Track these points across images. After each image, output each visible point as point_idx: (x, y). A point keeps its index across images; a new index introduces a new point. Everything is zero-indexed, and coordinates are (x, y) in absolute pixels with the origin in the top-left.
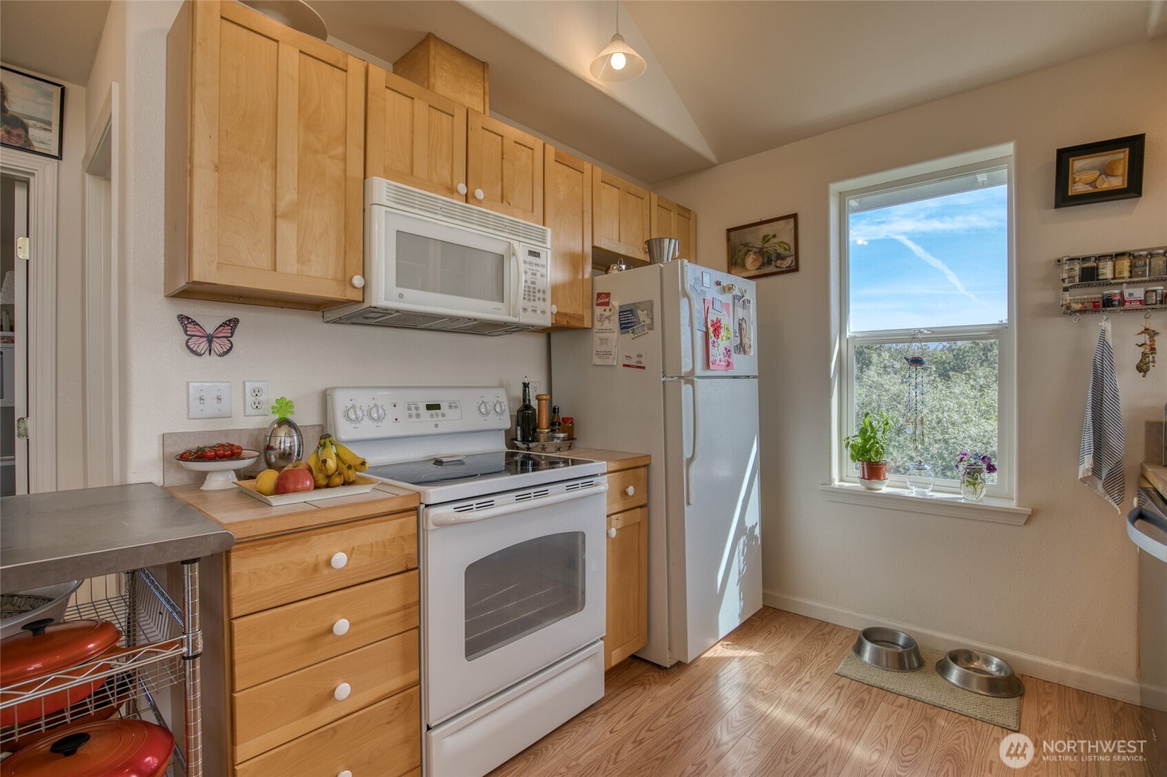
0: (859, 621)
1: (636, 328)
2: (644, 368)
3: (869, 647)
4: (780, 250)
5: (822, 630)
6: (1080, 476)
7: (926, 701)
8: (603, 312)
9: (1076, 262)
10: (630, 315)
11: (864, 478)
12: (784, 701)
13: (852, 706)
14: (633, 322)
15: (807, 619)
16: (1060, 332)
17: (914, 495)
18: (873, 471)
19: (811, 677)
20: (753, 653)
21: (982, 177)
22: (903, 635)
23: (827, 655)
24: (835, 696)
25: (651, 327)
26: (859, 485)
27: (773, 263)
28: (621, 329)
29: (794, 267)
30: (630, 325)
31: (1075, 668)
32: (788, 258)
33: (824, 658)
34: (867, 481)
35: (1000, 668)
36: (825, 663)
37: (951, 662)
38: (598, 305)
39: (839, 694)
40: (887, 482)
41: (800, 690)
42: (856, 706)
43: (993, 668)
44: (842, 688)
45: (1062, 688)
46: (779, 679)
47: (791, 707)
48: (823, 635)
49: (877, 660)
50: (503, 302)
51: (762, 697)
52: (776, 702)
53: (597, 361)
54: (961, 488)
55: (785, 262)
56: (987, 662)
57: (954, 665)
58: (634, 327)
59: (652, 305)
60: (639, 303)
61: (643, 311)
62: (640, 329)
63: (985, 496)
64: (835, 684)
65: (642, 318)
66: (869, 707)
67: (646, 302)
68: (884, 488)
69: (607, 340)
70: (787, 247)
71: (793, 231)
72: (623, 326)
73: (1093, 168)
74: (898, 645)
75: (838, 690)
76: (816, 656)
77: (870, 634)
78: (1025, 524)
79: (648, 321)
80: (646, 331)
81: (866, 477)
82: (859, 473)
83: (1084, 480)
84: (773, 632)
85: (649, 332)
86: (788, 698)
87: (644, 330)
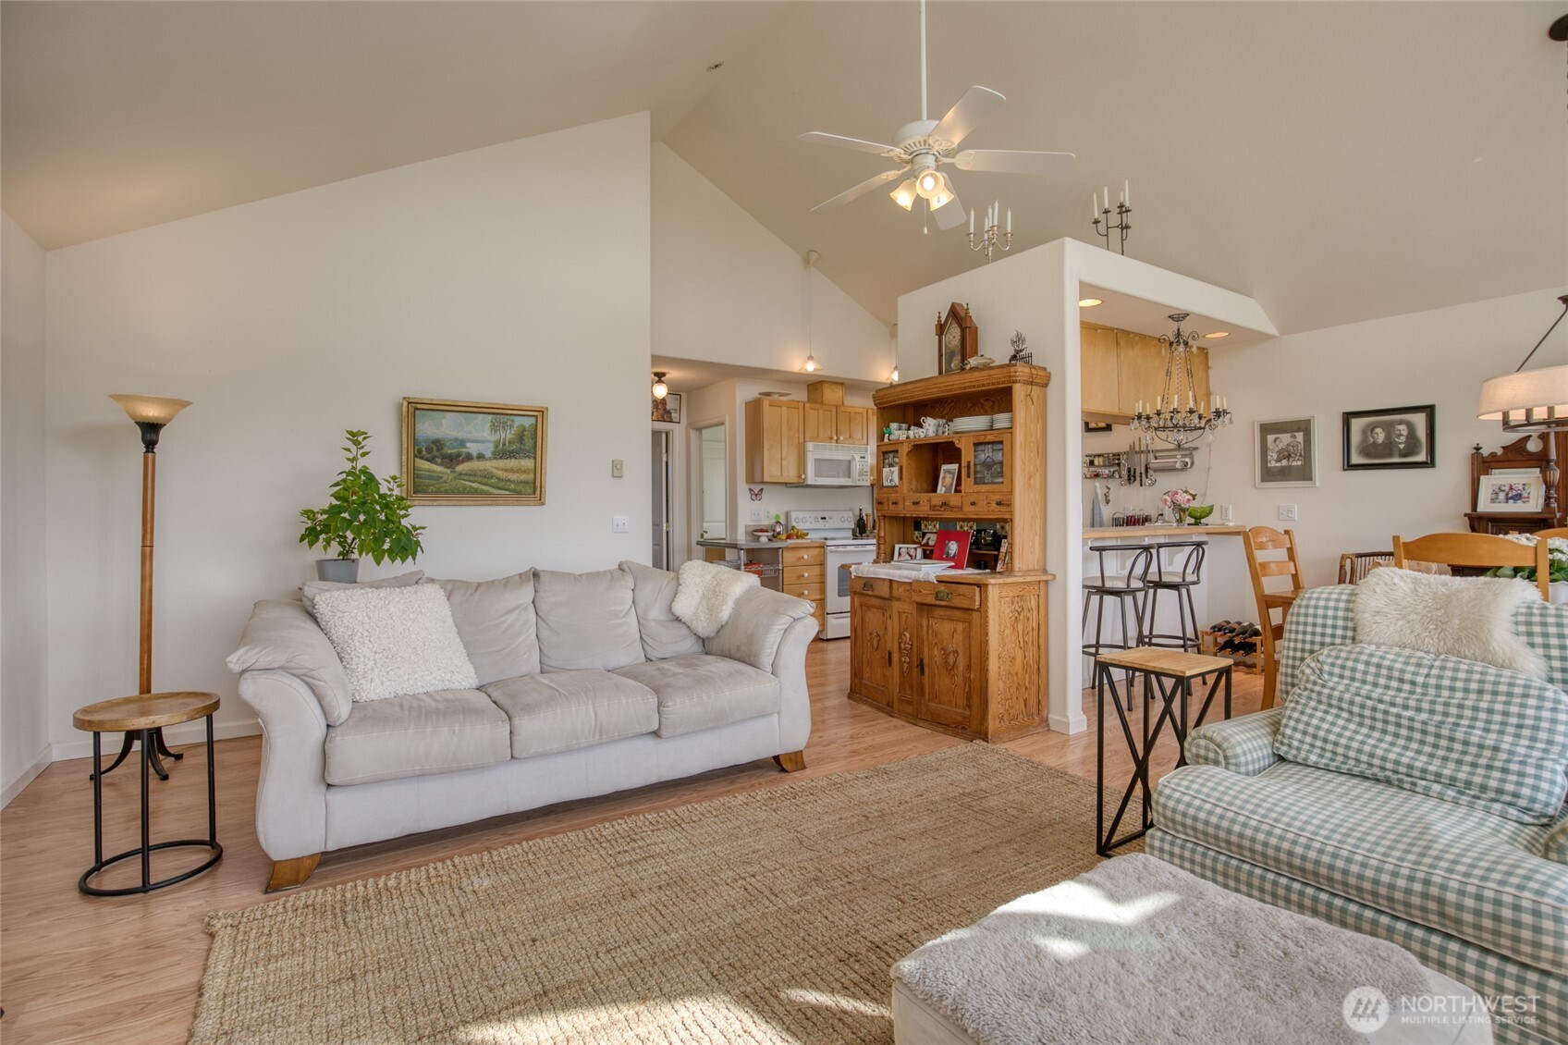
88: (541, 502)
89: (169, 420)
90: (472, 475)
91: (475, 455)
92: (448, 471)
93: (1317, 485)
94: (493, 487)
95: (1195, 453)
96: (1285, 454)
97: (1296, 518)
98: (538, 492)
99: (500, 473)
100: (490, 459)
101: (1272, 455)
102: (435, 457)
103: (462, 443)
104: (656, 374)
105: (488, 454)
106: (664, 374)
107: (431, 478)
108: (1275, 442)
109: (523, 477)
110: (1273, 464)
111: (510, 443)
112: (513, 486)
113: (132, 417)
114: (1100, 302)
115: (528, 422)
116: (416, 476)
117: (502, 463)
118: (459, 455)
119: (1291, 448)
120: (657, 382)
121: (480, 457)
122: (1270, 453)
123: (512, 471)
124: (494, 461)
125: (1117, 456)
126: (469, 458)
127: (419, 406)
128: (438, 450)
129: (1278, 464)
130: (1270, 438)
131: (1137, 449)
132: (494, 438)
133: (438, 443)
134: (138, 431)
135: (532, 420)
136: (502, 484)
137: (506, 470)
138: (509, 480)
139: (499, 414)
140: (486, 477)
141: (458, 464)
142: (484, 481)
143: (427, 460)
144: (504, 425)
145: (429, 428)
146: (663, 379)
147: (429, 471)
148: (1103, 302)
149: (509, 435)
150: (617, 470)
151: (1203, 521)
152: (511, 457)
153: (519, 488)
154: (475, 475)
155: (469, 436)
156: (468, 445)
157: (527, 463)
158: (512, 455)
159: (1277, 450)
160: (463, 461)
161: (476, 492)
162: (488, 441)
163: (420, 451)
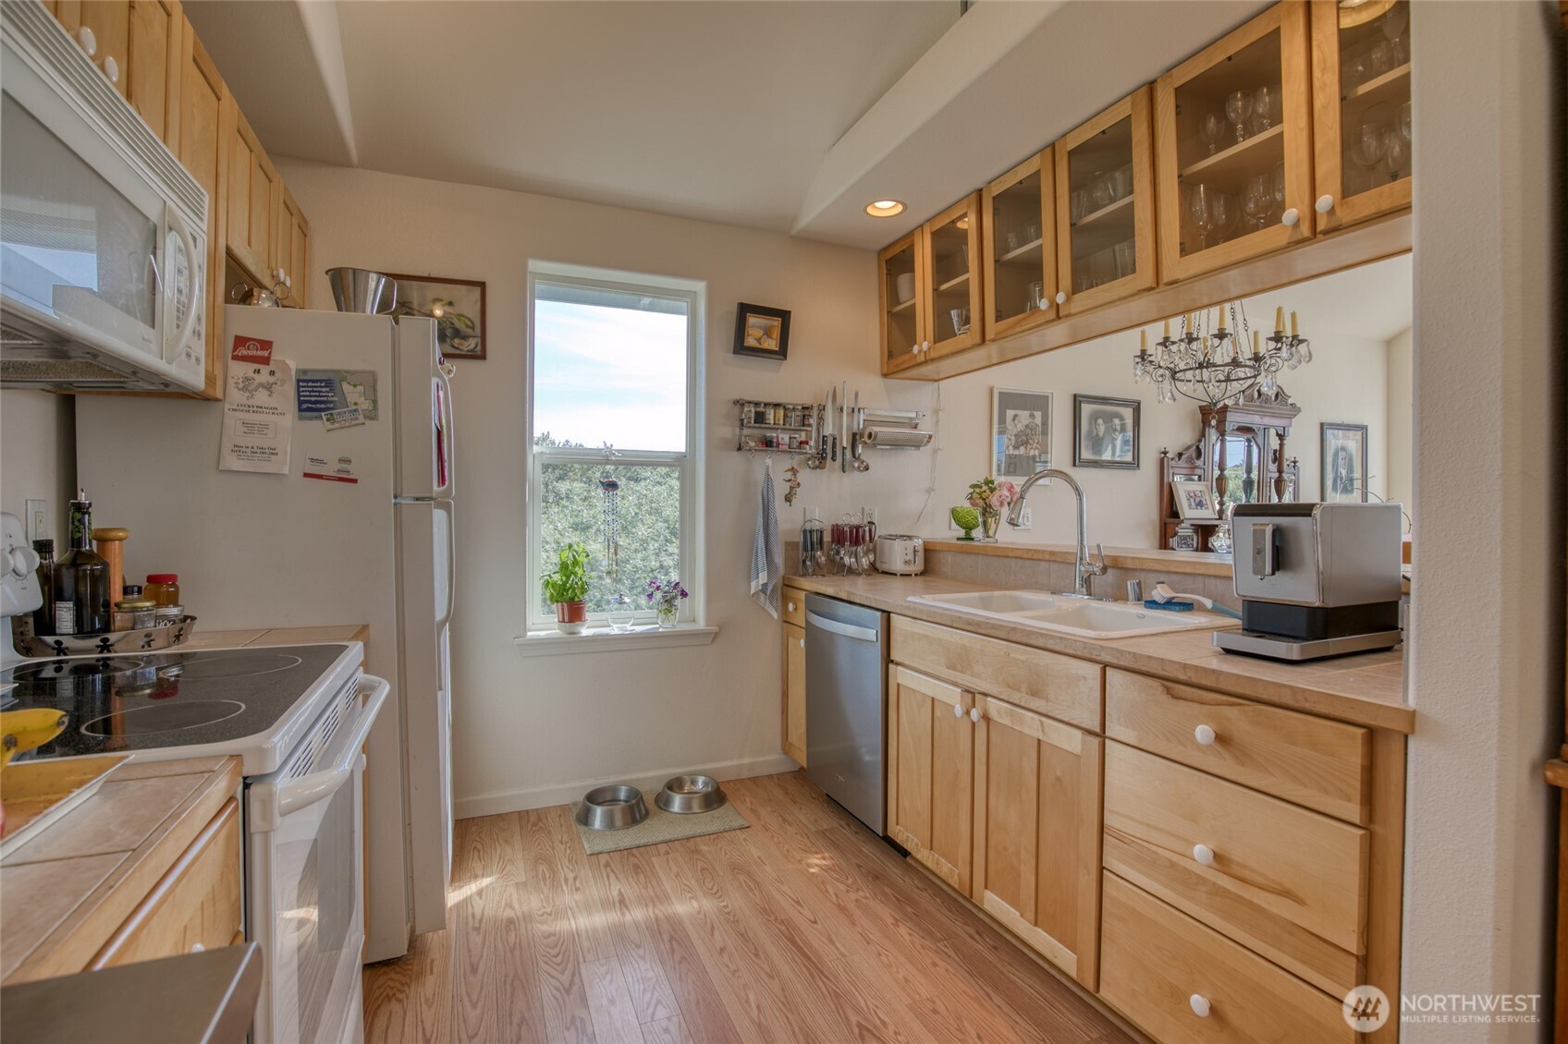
0: (570, 791)
1: (339, 414)
2: (354, 481)
3: (599, 812)
4: (461, 326)
5: (530, 822)
6: (753, 591)
7: (680, 837)
8: (251, 374)
9: (752, 405)
10: (324, 390)
11: (564, 621)
12: (575, 907)
13: (634, 875)
14: (330, 402)
15: (501, 817)
16: (734, 461)
17: (616, 631)
18: (574, 612)
19: (572, 871)
20: (486, 881)
21: (646, 301)
22: (624, 788)
23: (562, 843)
24: (612, 876)
25: (372, 415)
26: (558, 631)
27: (448, 340)
28: (300, 410)
29: (479, 353)
30: (323, 406)
31: (746, 761)
32: (471, 339)
33: (563, 847)
34: (567, 625)
35: (706, 784)
36: (568, 851)
37: (670, 792)
38: (235, 358)
39: (613, 871)
40: (588, 623)
41: (577, 889)
42: (637, 874)
43: (700, 785)
44: (607, 865)
45: (755, 780)
46: (545, 890)
47: (588, 908)
48: (535, 825)
49: (610, 824)
50: (153, 327)
51: (550, 918)
52: (569, 913)
53: (233, 462)
54: (657, 617)
55: (466, 344)
56: (693, 782)
57: (674, 794)
58: (334, 412)
59: (375, 381)
60: (347, 372)
61: (355, 386)
62: (347, 416)
63: (679, 622)
64: (599, 865)
65: (351, 398)
66: (646, 866)
67: (365, 372)
68: (585, 631)
69: (266, 426)
70: (469, 323)
71: (479, 304)
72: (305, 406)
73: (760, 327)
74: (620, 801)
75: (608, 869)
76: (553, 848)
77: (594, 797)
78: (713, 641)
79: (365, 405)
80: (361, 419)
81: (566, 620)
82: (555, 618)
83: (753, 595)
84: (479, 846)
85: (368, 423)
86: (576, 902)
87: (357, 419)
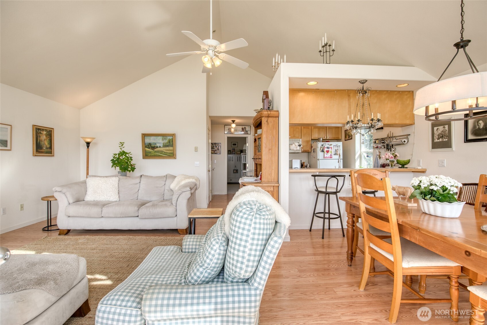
88: (175, 158)
89: (91, 142)
90: (158, 152)
91: (159, 146)
92: (153, 151)
93: (454, 149)
94: (163, 154)
95: (409, 137)
96: (441, 136)
97: (445, 166)
98: (174, 156)
99: (165, 151)
100: (162, 147)
101: (436, 137)
102: (150, 147)
103: (155, 144)
104: (232, 121)
105: (162, 146)
106: (234, 121)
107: (149, 152)
108: (437, 130)
109: (170, 152)
110: (436, 140)
111: (167, 143)
112: (168, 154)
113: (85, 141)
114: (316, 83)
115: (171, 138)
116: (146, 152)
117: (165, 148)
118: (155, 147)
119: (443, 133)
120: (233, 123)
121: (160, 147)
122: (435, 136)
123: (168, 150)
124: (163, 148)
125: (383, 139)
126: (157, 147)
127: (145, 135)
128: (150, 146)
129: (438, 141)
130: (435, 128)
131: (389, 136)
132: (163, 142)
133: (150, 144)
134: (86, 144)
135: (172, 137)
136: (165, 153)
137: (166, 150)
138: (167, 153)
139: (164, 136)
140: (161, 152)
141: (155, 149)
142: (161, 153)
143: (148, 148)
144: (165, 139)
145: (148, 140)
146: (234, 122)
147: (148, 151)
148: (318, 83)
149: (166, 141)
150: (196, 149)
151: (405, 166)
152: (167, 147)
153: (170, 155)
154: (159, 152)
155: (156, 142)
156: (157, 144)
157: (171, 148)
158: (167, 146)
159: (438, 134)
160: (156, 148)
161: (159, 156)
162: (161, 143)
163: (146, 146)
